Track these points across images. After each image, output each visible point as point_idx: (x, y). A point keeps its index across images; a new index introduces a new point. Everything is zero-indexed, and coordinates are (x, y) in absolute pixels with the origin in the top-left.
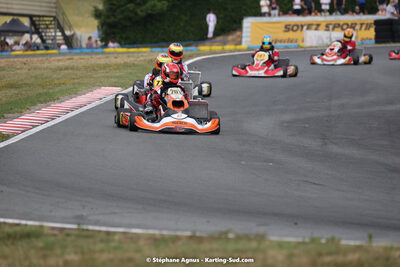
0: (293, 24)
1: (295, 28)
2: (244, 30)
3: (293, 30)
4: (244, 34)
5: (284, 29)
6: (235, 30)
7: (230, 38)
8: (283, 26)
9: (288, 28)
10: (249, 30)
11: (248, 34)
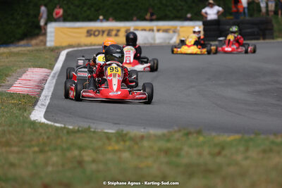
0: (94, 29)
1: (97, 33)
2: (48, 34)
3: (95, 35)
4: (48, 39)
5: (86, 34)
6: (37, 35)
7: (34, 42)
8: (85, 31)
9: (90, 33)
10: (53, 34)
11: (53, 39)
